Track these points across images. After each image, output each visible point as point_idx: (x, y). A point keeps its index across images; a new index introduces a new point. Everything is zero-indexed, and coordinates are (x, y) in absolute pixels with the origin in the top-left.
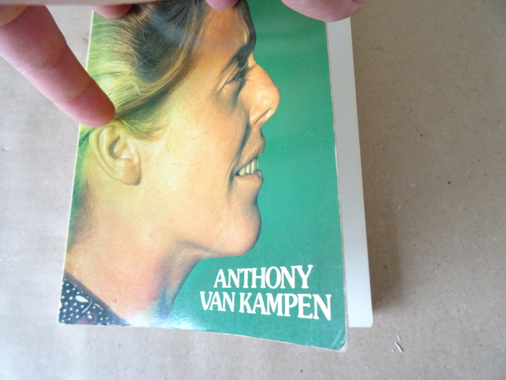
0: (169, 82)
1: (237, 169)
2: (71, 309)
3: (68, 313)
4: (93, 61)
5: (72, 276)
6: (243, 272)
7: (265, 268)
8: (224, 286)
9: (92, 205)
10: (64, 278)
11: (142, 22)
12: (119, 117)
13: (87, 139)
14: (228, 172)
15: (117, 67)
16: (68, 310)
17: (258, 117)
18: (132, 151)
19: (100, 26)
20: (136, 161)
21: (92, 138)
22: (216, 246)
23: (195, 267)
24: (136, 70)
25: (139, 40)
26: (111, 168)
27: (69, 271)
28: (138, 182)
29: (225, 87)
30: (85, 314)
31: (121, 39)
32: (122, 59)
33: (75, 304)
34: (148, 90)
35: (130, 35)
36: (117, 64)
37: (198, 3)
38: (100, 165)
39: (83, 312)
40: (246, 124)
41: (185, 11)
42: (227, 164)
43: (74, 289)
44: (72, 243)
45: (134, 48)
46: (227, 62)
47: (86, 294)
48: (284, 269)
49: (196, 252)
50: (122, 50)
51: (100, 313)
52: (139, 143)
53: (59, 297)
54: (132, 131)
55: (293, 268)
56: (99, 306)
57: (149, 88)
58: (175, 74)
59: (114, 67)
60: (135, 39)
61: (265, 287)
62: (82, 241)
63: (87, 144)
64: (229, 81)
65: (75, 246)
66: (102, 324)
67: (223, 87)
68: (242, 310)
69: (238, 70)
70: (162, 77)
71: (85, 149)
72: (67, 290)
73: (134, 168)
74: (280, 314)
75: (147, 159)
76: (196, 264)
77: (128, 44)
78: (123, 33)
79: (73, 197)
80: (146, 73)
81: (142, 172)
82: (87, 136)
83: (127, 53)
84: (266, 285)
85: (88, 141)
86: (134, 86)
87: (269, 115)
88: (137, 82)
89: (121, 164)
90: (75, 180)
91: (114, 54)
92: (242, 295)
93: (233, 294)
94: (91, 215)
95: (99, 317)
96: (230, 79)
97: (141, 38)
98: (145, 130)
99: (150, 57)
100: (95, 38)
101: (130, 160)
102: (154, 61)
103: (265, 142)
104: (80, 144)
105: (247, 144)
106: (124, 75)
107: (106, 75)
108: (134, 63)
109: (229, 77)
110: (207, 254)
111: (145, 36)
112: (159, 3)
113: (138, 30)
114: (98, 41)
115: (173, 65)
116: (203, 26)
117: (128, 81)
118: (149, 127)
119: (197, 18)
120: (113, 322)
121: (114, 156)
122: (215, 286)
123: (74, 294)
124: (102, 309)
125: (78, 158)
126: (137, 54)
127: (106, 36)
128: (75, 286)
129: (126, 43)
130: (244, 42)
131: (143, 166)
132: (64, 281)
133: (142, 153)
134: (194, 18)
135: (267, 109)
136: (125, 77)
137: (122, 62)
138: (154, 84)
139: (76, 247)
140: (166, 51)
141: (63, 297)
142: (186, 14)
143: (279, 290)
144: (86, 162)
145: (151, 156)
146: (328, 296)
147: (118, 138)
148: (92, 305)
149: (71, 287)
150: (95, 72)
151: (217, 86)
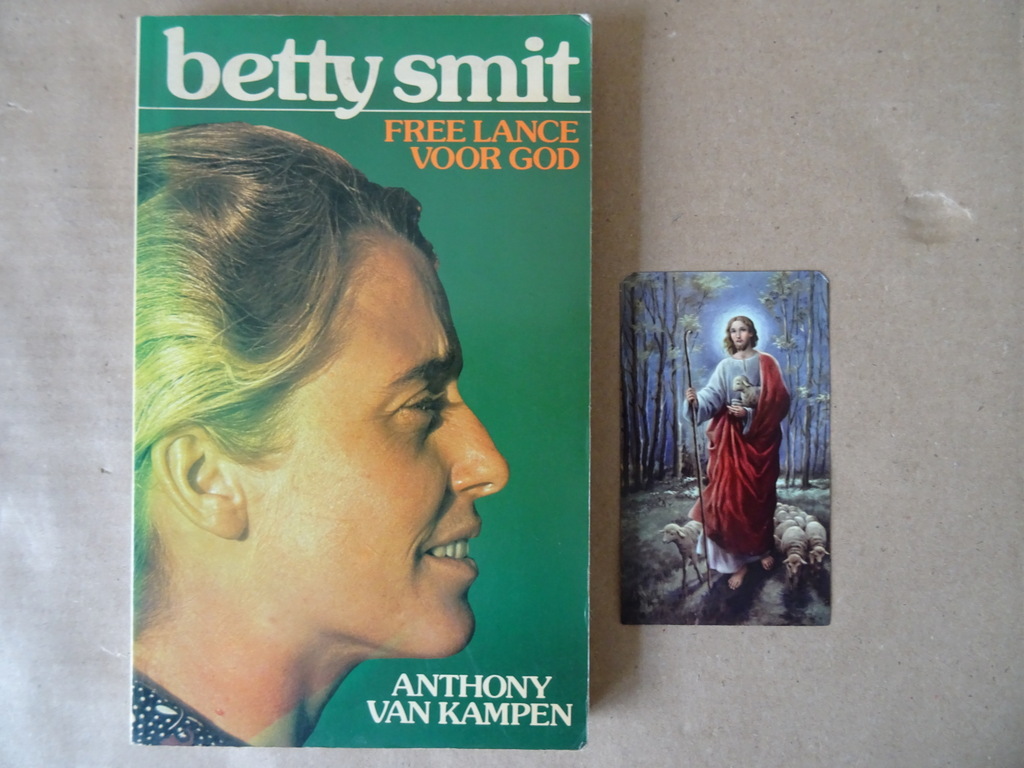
0: (290, 369)
1: (429, 545)
2: (151, 724)
3: (147, 730)
4: (145, 311)
5: (147, 677)
6: (444, 679)
7: (482, 676)
8: (410, 693)
9: (167, 568)
10: (134, 680)
11: (229, 240)
12: (201, 421)
13: (147, 456)
14: (411, 545)
15: (190, 326)
16: (146, 726)
17: (469, 485)
18: (230, 482)
19: (151, 242)
20: (237, 500)
21: (157, 454)
22: (393, 643)
23: (356, 669)
24: (224, 334)
25: (227, 276)
26: (195, 510)
27: (142, 670)
28: (244, 535)
29: (400, 412)
30: (174, 731)
31: (192, 271)
32: (198, 310)
33: (156, 717)
34: (250, 376)
35: (208, 265)
36: (189, 319)
37: (338, 231)
38: (176, 503)
39: (171, 728)
40: (445, 486)
41: (313, 236)
42: (410, 533)
43: (152, 696)
44: (140, 628)
45: (218, 291)
46: (404, 371)
47: (172, 702)
48: (511, 679)
49: (355, 649)
50: (197, 293)
51: (199, 730)
52: (242, 470)
53: (130, 707)
54: (227, 448)
55: (525, 678)
56: (195, 721)
57: (252, 373)
58: (300, 356)
59: (183, 325)
60: (218, 272)
61: (481, 696)
62: (157, 624)
63: (149, 465)
64: (407, 404)
65: (145, 632)
66: (204, 745)
67: (397, 411)
68: (443, 721)
69: (426, 394)
70: (276, 357)
71: (146, 475)
72: (141, 696)
73: (234, 511)
74: (505, 722)
75: (258, 499)
76: (357, 665)
77: (206, 283)
78: (193, 258)
79: (135, 555)
80: (243, 343)
81: (250, 518)
82: (148, 450)
83: (205, 301)
84: (483, 693)
85: (150, 460)
86: (223, 365)
87: (488, 490)
88: (228, 359)
89: (210, 503)
90: (136, 526)
91: (182, 299)
92: (443, 705)
93: (427, 704)
94: (168, 584)
95: (197, 735)
96: (411, 403)
97: (229, 273)
98: (249, 448)
99: (249, 314)
100: (145, 265)
101: (226, 498)
102: (257, 323)
103: (481, 524)
104: (138, 466)
105: (447, 517)
106: (203, 343)
107: (171, 340)
108: (220, 320)
109: (409, 400)
110: (377, 654)
111: (237, 269)
112: (258, 204)
113: (224, 255)
114: (149, 272)
115: (295, 339)
116: (351, 281)
117: (211, 354)
118: (258, 445)
119: (338, 260)
120: (221, 741)
121: (199, 490)
122: (395, 694)
123: (153, 703)
124: (200, 724)
125: (137, 489)
126: (225, 303)
127: (163, 263)
128: (153, 692)
129: (203, 280)
130: (437, 353)
131: (251, 509)
132: (134, 684)
133: (247, 489)
134: (333, 259)
135: (485, 481)
136: (206, 346)
137: (197, 317)
138: (261, 367)
139: (148, 633)
140: (280, 307)
141: (136, 707)
142: (315, 245)
143: (504, 699)
144: (150, 496)
145: (264, 495)
146: (570, 706)
147: (203, 458)
148: (185, 719)
149: (147, 694)
150: (151, 333)
151: (385, 404)
